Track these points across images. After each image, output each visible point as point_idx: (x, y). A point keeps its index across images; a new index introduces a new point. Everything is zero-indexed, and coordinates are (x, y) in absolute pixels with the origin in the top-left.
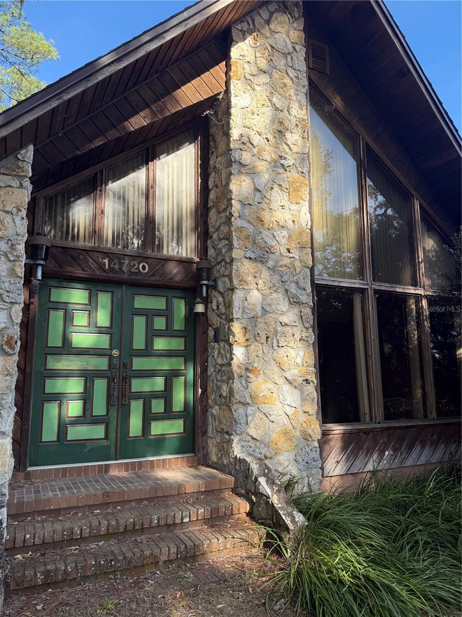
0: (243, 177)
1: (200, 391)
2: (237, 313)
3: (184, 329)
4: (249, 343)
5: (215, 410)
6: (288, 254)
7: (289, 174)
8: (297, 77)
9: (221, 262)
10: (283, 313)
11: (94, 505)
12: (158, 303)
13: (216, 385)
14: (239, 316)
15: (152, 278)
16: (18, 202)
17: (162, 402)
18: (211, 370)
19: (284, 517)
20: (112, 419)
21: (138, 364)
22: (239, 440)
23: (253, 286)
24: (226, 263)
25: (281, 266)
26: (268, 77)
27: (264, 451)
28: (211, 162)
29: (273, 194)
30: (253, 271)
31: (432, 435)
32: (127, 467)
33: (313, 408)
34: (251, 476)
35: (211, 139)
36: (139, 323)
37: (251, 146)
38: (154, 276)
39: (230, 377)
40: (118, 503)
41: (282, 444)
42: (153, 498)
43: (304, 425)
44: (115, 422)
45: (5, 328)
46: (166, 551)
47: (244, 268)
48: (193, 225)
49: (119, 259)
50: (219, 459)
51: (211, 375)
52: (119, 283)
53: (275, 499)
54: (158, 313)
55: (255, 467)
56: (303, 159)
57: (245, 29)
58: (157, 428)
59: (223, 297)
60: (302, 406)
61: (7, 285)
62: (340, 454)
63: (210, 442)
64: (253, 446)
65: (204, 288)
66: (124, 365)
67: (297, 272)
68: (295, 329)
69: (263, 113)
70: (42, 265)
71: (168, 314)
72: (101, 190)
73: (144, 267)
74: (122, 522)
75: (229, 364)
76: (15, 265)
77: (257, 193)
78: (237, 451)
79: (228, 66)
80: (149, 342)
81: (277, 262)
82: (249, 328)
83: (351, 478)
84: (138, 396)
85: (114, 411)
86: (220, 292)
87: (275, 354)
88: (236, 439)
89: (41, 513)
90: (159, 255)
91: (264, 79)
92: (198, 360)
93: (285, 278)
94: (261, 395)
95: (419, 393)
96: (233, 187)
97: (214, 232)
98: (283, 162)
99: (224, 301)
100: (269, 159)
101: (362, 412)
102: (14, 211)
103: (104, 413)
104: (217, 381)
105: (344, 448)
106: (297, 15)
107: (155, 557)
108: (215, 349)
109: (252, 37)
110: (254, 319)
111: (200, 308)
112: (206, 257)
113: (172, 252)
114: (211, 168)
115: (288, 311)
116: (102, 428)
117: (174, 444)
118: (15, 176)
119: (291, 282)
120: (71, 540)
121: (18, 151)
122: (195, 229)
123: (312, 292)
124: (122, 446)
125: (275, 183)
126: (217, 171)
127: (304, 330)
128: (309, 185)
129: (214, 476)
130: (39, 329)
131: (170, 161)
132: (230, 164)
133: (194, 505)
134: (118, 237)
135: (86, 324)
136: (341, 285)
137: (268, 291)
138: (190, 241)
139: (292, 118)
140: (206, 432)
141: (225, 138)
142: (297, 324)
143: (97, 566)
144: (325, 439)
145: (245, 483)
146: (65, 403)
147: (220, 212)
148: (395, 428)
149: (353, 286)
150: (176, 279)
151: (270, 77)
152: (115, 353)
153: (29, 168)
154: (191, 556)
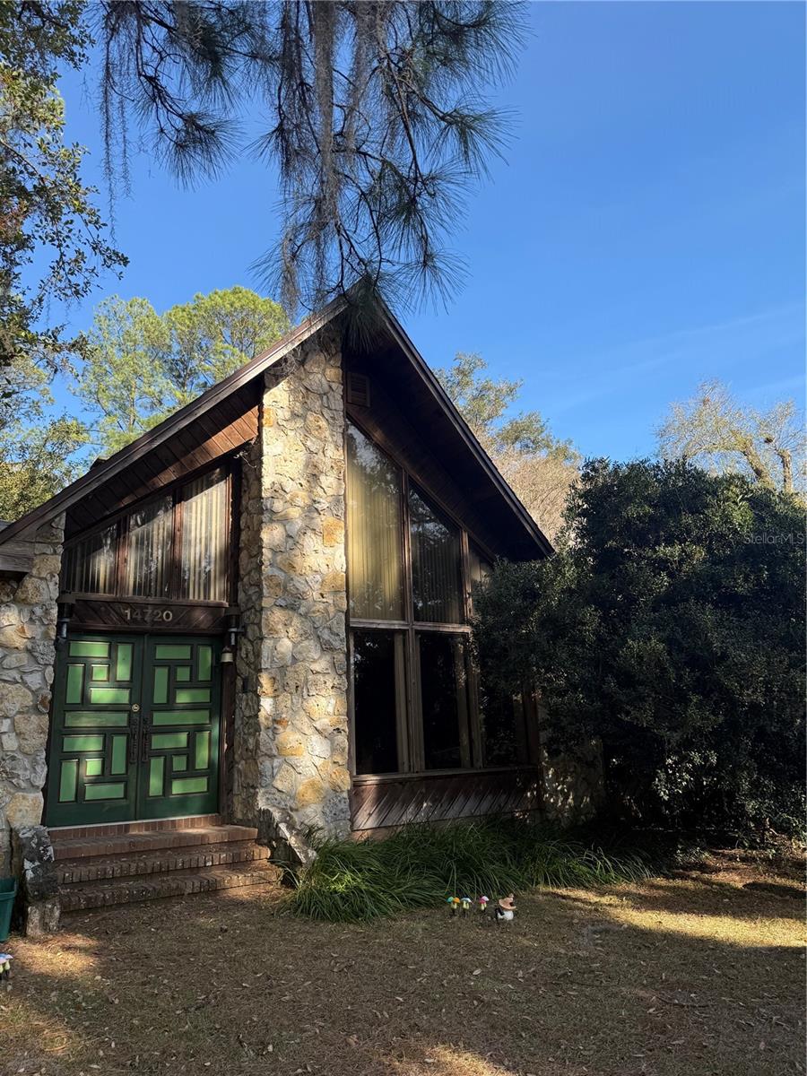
0: (275, 525)
1: (226, 746)
2: (265, 663)
3: (209, 679)
4: (277, 693)
5: (241, 766)
6: (322, 599)
7: (323, 518)
8: (333, 418)
9: (251, 608)
10: (314, 661)
11: (121, 854)
12: (183, 652)
13: (243, 738)
14: (267, 666)
15: (177, 627)
16: (52, 568)
17: (184, 758)
18: (238, 723)
19: (298, 854)
20: (131, 777)
21: (159, 719)
22: (264, 793)
23: (283, 634)
24: (256, 611)
25: (314, 612)
26: (302, 421)
27: (290, 803)
28: (244, 502)
29: (306, 539)
30: (283, 619)
31: (478, 786)
32: (147, 826)
33: (343, 759)
34: (273, 824)
35: (243, 476)
36: (161, 675)
37: (283, 493)
38: (179, 624)
39: (257, 729)
40: (143, 852)
41: (309, 796)
42: (177, 848)
43: (334, 776)
44: (135, 780)
45: (40, 688)
46: (190, 885)
47: (276, 617)
48: (223, 566)
49: (142, 608)
50: (244, 815)
51: (238, 728)
52: (140, 634)
53: (292, 841)
54: (182, 663)
55: (277, 815)
56: (339, 501)
57: (278, 373)
58: (177, 788)
59: (253, 646)
60: (331, 756)
61: (41, 647)
62: (372, 806)
63: (235, 800)
64: (278, 798)
65: (233, 636)
66: (144, 720)
67: (331, 617)
68: (326, 676)
69: (297, 459)
70: (66, 622)
71: (192, 664)
72: (124, 537)
73: (168, 616)
74: (149, 863)
75: (257, 716)
76: (48, 629)
77: (289, 539)
78: (262, 804)
79: (261, 411)
80: (171, 696)
81: (309, 609)
82: (278, 678)
83: (384, 831)
84: (159, 753)
85: (133, 768)
86: (250, 640)
87: (304, 703)
88: (261, 791)
89: (73, 860)
90: (184, 602)
91: (300, 423)
92: (224, 713)
93: (318, 624)
94: (289, 746)
95: (465, 740)
96: (265, 536)
97: (245, 576)
98: (316, 506)
99: (253, 650)
100: (302, 504)
101: (400, 761)
102: (48, 577)
103: (124, 772)
104: (245, 734)
105: (378, 800)
106: (334, 352)
107: (181, 889)
108: (243, 700)
109: (286, 381)
110: (283, 668)
111: (228, 658)
112: (236, 601)
113: (199, 597)
114: (242, 509)
115: (320, 658)
116: (121, 786)
117: (198, 804)
118: (49, 543)
119: (324, 627)
120: (104, 880)
121: (53, 520)
122: (224, 571)
123: (347, 636)
124: (144, 806)
125: (309, 528)
126: (249, 513)
127: (337, 677)
128: (345, 526)
129: (239, 829)
130: (59, 686)
131: (199, 501)
132: (261, 511)
133: (216, 852)
134: (140, 584)
135: (105, 679)
136: (379, 627)
137: (299, 639)
138: (220, 584)
139: (328, 461)
140: (231, 790)
141: (256, 482)
142: (329, 671)
143: (131, 894)
144: (357, 789)
145: (267, 832)
146: (84, 762)
147: (251, 557)
148: (434, 778)
149: (392, 627)
150: (202, 626)
151: (305, 421)
152: (136, 708)
153: (62, 535)
154: (213, 890)
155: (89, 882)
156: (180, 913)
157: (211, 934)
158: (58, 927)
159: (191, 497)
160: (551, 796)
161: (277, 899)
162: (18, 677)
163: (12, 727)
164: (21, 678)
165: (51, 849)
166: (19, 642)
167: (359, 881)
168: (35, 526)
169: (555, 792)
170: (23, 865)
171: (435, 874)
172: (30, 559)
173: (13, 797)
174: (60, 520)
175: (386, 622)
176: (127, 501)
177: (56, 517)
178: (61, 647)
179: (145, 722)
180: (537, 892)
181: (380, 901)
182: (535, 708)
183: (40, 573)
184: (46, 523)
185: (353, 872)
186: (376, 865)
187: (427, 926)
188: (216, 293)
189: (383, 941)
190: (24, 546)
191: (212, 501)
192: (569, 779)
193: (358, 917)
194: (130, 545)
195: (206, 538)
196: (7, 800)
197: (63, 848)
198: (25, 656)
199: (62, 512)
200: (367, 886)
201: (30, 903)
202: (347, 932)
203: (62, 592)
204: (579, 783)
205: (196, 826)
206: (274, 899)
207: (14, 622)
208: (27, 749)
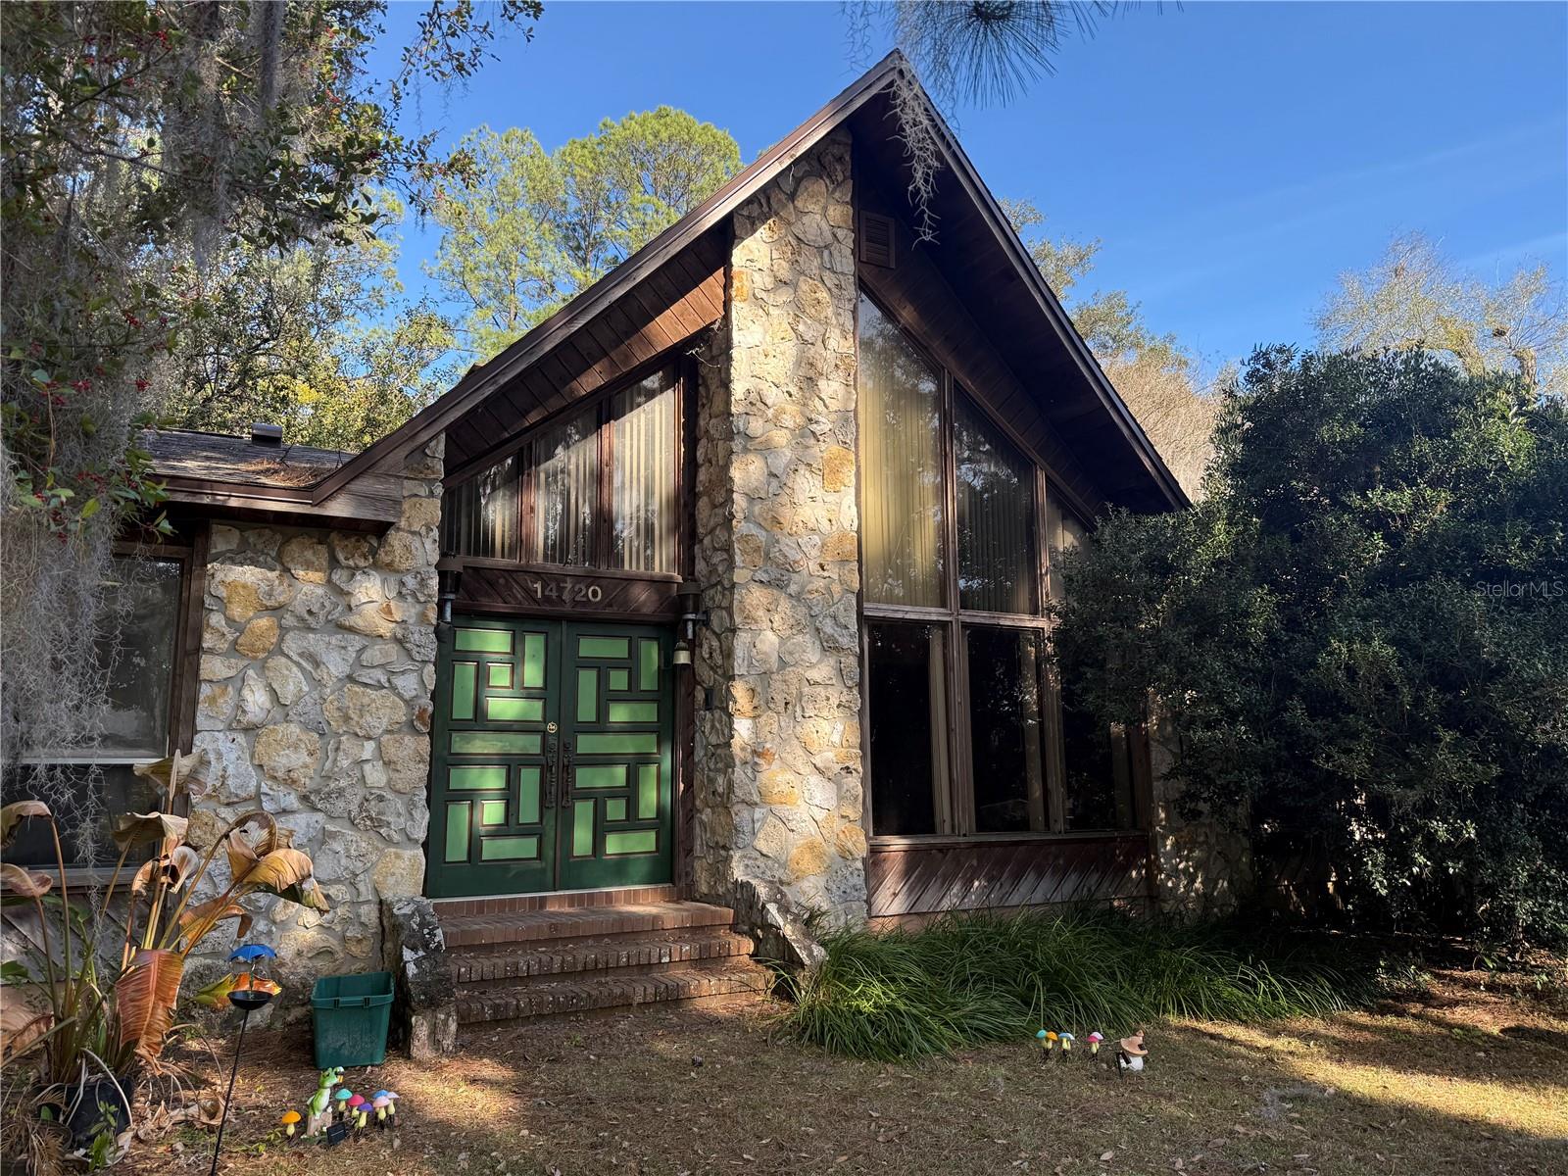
0: (751, 457)
1: (682, 786)
2: (739, 668)
3: (656, 689)
4: (758, 712)
5: (706, 815)
6: (821, 572)
7: (823, 446)
8: (839, 286)
9: (716, 585)
10: (812, 666)
11: (538, 941)
12: (617, 648)
13: (708, 776)
14: (743, 671)
15: (608, 610)
16: (429, 517)
17: (623, 803)
18: (699, 754)
19: (798, 950)
20: (547, 828)
21: (586, 744)
22: (741, 858)
23: (766, 625)
24: (724, 589)
25: (810, 592)
26: (792, 291)
27: (779, 874)
28: (702, 423)
29: (798, 479)
30: (765, 601)
31: (1056, 858)
32: (572, 900)
33: (855, 812)
34: (757, 903)
35: (700, 382)
36: (587, 680)
37: (763, 407)
38: (611, 606)
39: (730, 764)
40: (570, 939)
41: (808, 863)
42: (618, 934)
43: (841, 836)
44: (552, 834)
45: (416, 696)
46: (640, 992)
47: (753, 598)
48: (672, 522)
49: (558, 582)
50: (711, 887)
51: (700, 761)
52: (556, 619)
53: (788, 931)
54: (616, 664)
55: (762, 891)
56: (847, 420)
57: (755, 214)
58: (613, 845)
59: (720, 641)
60: (838, 807)
61: (416, 636)
62: (897, 883)
63: (697, 864)
64: (762, 865)
65: (690, 626)
66: (564, 745)
67: (836, 600)
68: (830, 689)
69: (783, 353)
70: (451, 600)
71: (631, 664)
72: (529, 475)
73: (595, 594)
74: (580, 958)
75: (728, 745)
76: (426, 608)
77: (772, 479)
78: (739, 873)
79: (728, 276)
80: (602, 712)
81: (803, 587)
82: (759, 690)
83: (917, 920)
84: (587, 794)
85: (550, 815)
86: (714, 633)
87: (798, 728)
88: (736, 855)
89: (469, 948)
90: (618, 574)
91: (785, 295)
92: (679, 739)
93: (816, 610)
94: (776, 790)
95: (1037, 792)
96: (736, 473)
97: (706, 535)
98: (813, 427)
99: (721, 648)
100: (791, 425)
101: (937, 820)
102: (423, 531)
103: (536, 820)
104: (710, 769)
105: (907, 873)
106: (840, 178)
107: (628, 997)
108: (706, 720)
109: (766, 226)
110: (766, 675)
111: (683, 658)
112: (692, 573)
113: (638, 568)
114: (700, 432)
115: (820, 661)
116: (533, 842)
117: (641, 868)
118: (423, 480)
119: (825, 617)
120: (516, 979)
121: (426, 444)
122: (674, 528)
123: (860, 630)
124: (564, 871)
125: (802, 462)
126: (711, 439)
127: (845, 690)
128: (857, 461)
129: (703, 909)
130: (442, 694)
131: (635, 420)
132: (730, 436)
133: (674, 942)
134: (554, 546)
135: (508, 684)
136: (907, 616)
137: (789, 632)
138: (668, 548)
139: (829, 355)
140: (691, 850)
141: (722, 391)
142: (834, 681)
143: (556, 1002)
144: (875, 859)
145: (748, 914)
146: (479, 804)
147: (714, 506)
148: (991, 844)
149: (927, 618)
150: (645, 610)
151: (795, 291)
152: (552, 727)
153: (440, 467)
154: (673, 999)
155: (495, 982)
156: (629, 1034)
157: (679, 1068)
158: (455, 1047)
159: (624, 415)
160: (1169, 877)
161: (769, 1017)
162: (383, 680)
163: (377, 753)
164: (389, 681)
165: (439, 932)
166: (385, 628)
167: (894, 996)
168: (402, 452)
169: (1175, 873)
170: (402, 956)
171: (1009, 992)
172: (397, 502)
173: (382, 854)
174: (438, 443)
175: (917, 609)
176: (533, 417)
177: (431, 440)
178: (444, 636)
179: (566, 748)
180: (1166, 1026)
181: (931, 1030)
182: (1147, 745)
183: (410, 526)
184: (418, 448)
185: (882, 981)
186: (917, 974)
187: (1010, 1074)
188: (631, 118)
189: (945, 1095)
190: (388, 482)
191: (653, 420)
192: (1196, 853)
193: (898, 1054)
194: (538, 486)
195: (646, 478)
196: (374, 858)
197: (455, 929)
198: (393, 649)
199: (440, 432)
200: (906, 1005)
201: (414, 1011)
202: (886, 1076)
203: (443, 555)
204: (1212, 859)
205: (644, 903)
206: (763, 1016)
207: (375, 597)
208: (399, 786)
